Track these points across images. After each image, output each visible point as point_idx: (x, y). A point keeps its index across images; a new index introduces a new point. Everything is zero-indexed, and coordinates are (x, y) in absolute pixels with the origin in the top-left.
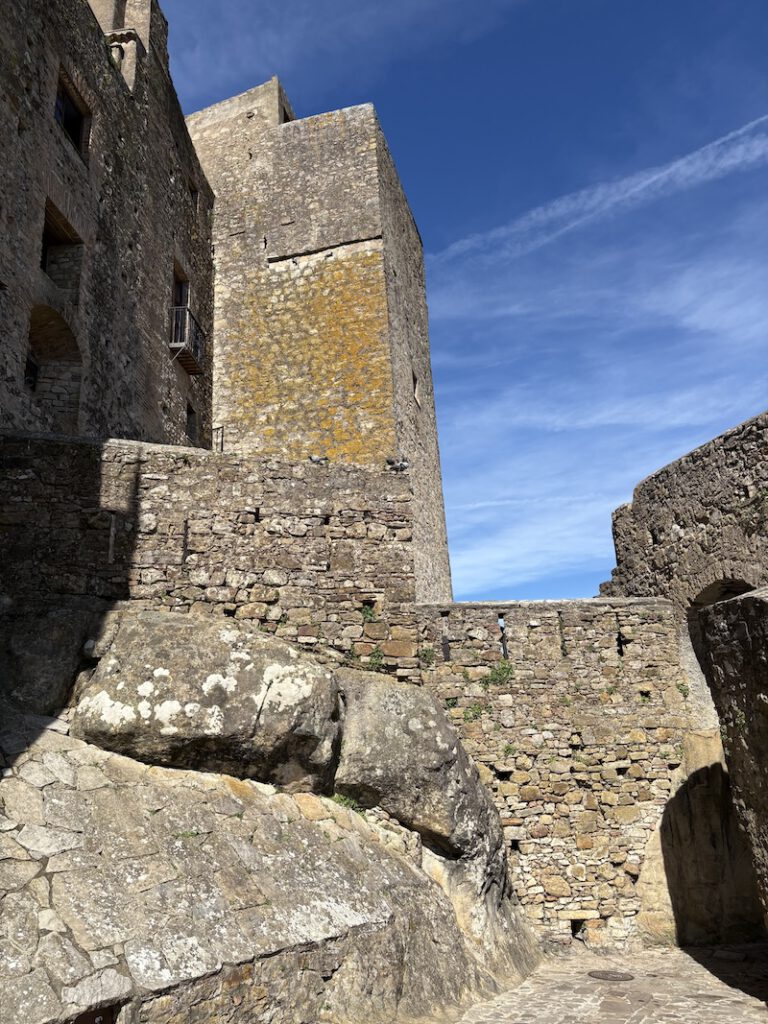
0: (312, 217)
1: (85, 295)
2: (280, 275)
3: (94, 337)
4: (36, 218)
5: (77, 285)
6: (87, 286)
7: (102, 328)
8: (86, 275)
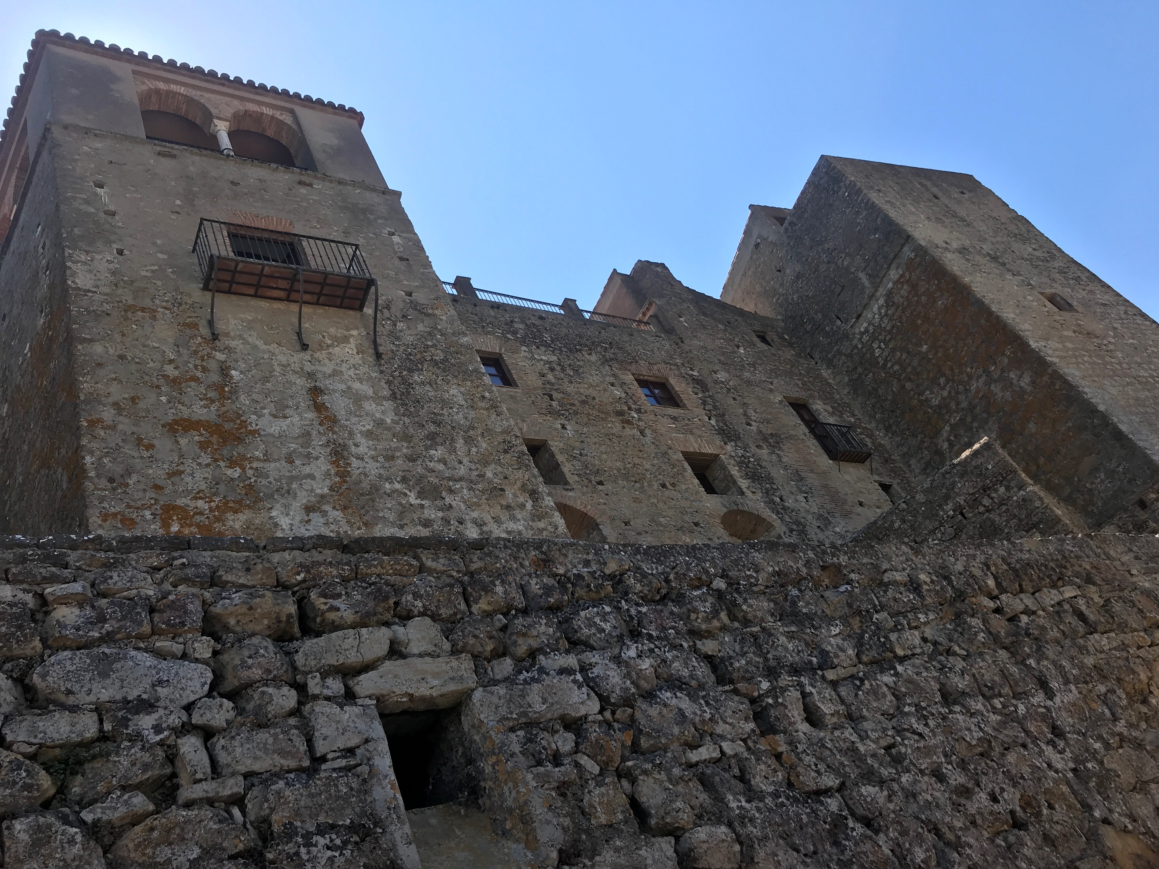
0: (853, 270)
1: (743, 483)
2: (867, 331)
3: (770, 503)
4: (685, 470)
5: (735, 482)
6: (741, 477)
7: (771, 492)
8: (735, 471)
